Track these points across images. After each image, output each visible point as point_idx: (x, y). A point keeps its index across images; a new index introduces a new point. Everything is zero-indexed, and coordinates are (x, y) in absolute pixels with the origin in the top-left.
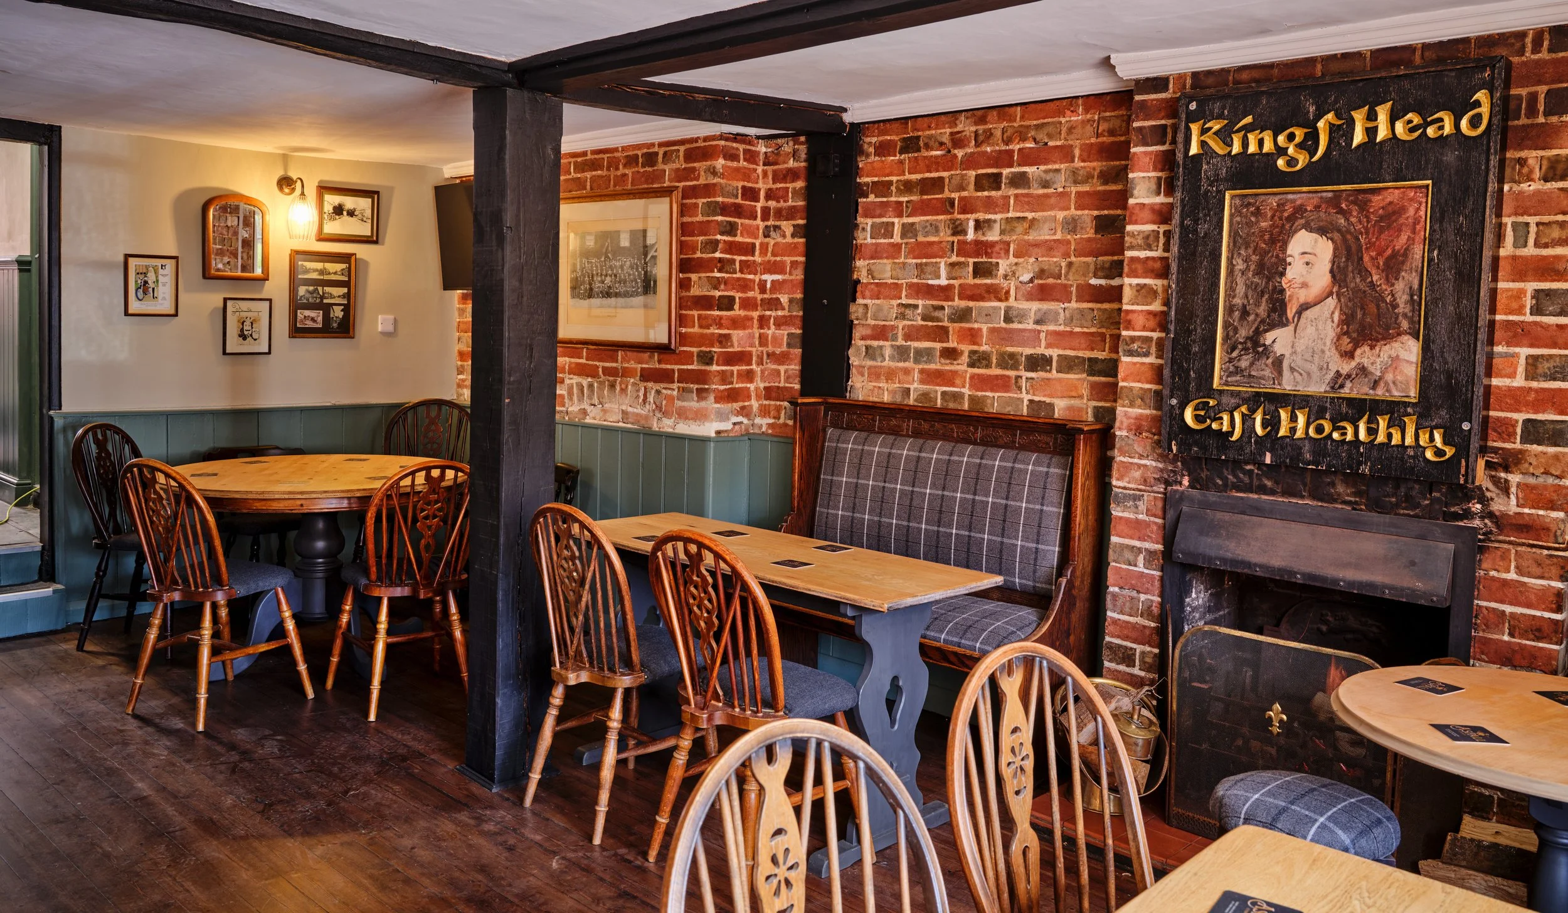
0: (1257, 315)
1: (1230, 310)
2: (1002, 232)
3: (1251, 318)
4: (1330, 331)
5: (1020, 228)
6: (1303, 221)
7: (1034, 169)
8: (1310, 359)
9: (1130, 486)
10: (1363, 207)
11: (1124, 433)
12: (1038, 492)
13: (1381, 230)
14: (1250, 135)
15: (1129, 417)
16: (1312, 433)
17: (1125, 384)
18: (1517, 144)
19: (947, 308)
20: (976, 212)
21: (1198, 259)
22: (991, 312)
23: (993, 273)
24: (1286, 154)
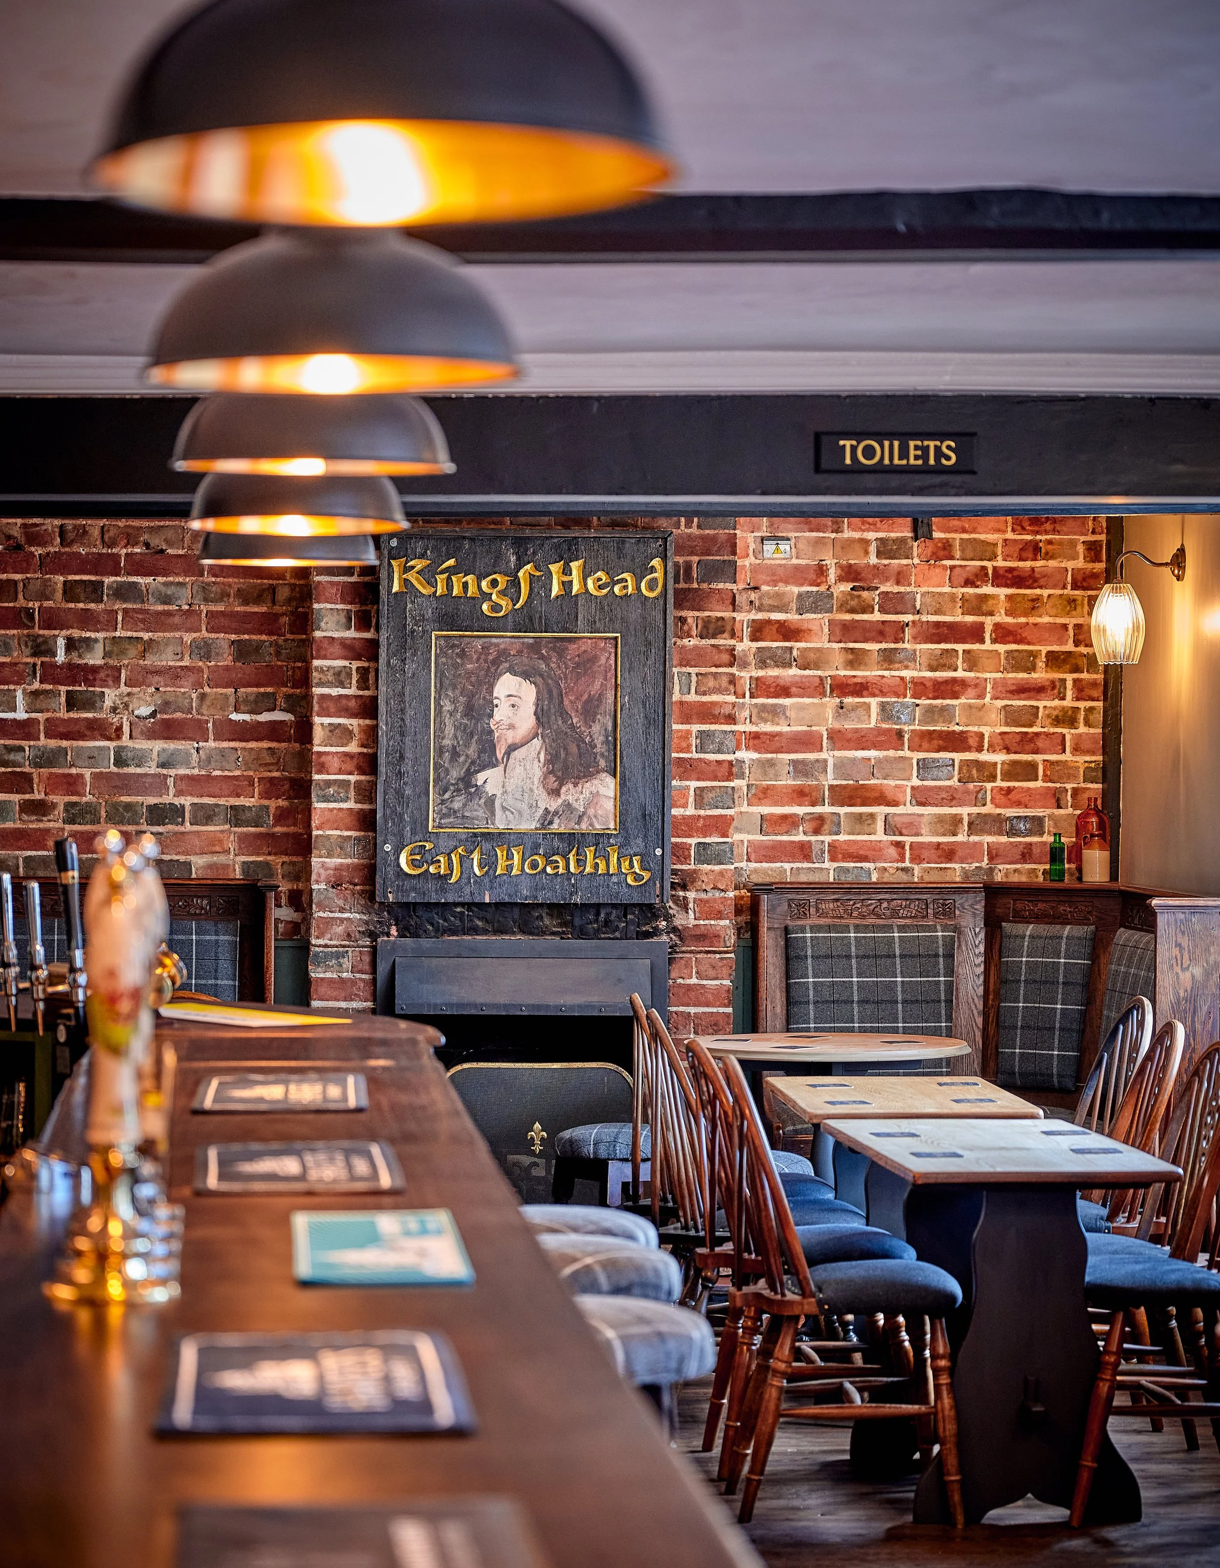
0: (467, 756)
1: (440, 751)
2: (107, 655)
3: (462, 759)
4: (537, 771)
5: (133, 652)
6: (507, 665)
7: (150, 580)
8: (520, 797)
9: (332, 943)
10: (561, 654)
11: (323, 886)
12: (208, 964)
13: (579, 676)
14: (453, 578)
15: (327, 869)
16: (527, 870)
17: (320, 832)
18: (678, 605)
19: (27, 749)
20: (68, 628)
21: (407, 699)
22: (95, 754)
23: (98, 705)
24: (490, 599)
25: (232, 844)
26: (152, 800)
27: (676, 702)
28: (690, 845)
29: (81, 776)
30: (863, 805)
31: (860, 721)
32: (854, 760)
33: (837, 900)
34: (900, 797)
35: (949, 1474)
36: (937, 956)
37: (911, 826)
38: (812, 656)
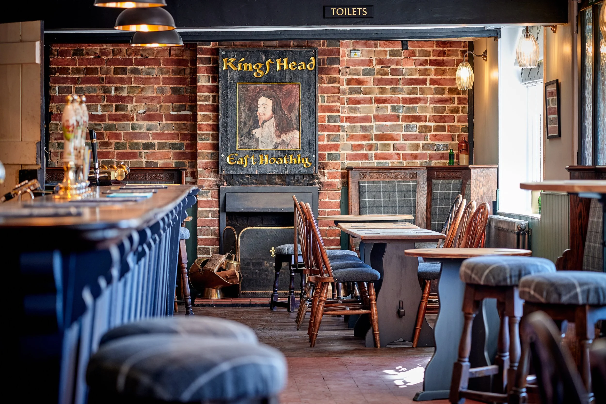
0: (249, 125)
1: (240, 123)
2: (128, 92)
3: (247, 125)
4: (273, 129)
5: (137, 91)
7: (142, 67)
8: (267, 138)
10: (280, 90)
11: (201, 169)
13: (287, 97)
14: (244, 64)
15: (202, 163)
16: (270, 162)
17: (200, 151)
18: (320, 73)
19: (102, 124)
20: (115, 84)
21: (229, 105)
22: (125, 126)
23: (126, 109)
24: (256, 72)
25: (171, 156)
26: (144, 141)
27: (320, 106)
28: (325, 154)
29: (120, 133)
30: (386, 141)
31: (385, 112)
32: (382, 126)
33: (376, 173)
34: (398, 138)
35: (375, 331)
36: (410, 191)
37: (402, 148)
38: (368, 90)
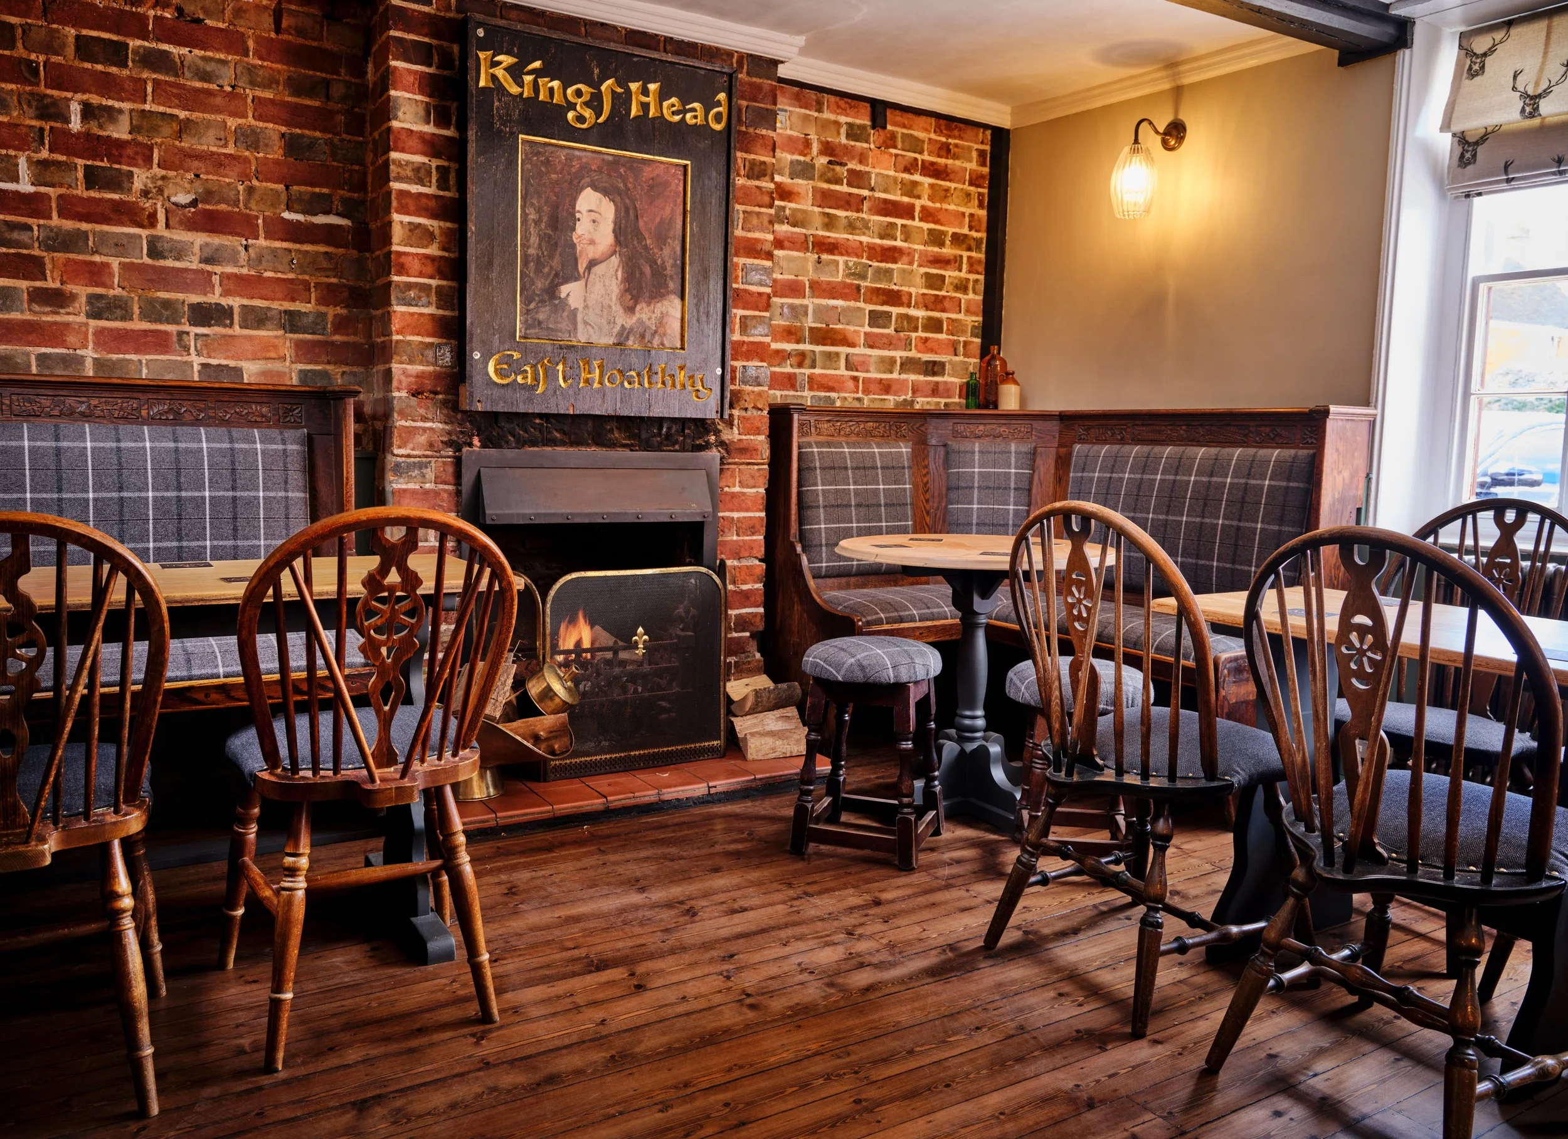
0: (551, 267)
1: (527, 260)
2: (134, 129)
3: (546, 270)
4: (615, 287)
5: (167, 130)
6: (587, 180)
7: (184, 51)
8: (599, 313)
9: (415, 453)
10: (637, 175)
11: (403, 394)
12: (278, 475)
13: (652, 199)
14: (539, 81)
15: (408, 376)
16: (606, 383)
17: (400, 337)
19: (35, 228)
20: (84, 92)
22: (125, 241)
23: (126, 185)
24: (575, 109)
25: (288, 351)
26: (195, 299)
28: (736, 367)
29: (107, 265)
30: (833, 344)
31: (832, 276)
32: (826, 307)
33: (829, 421)
34: (856, 341)
36: (904, 468)
37: (864, 364)
38: (799, 216)
